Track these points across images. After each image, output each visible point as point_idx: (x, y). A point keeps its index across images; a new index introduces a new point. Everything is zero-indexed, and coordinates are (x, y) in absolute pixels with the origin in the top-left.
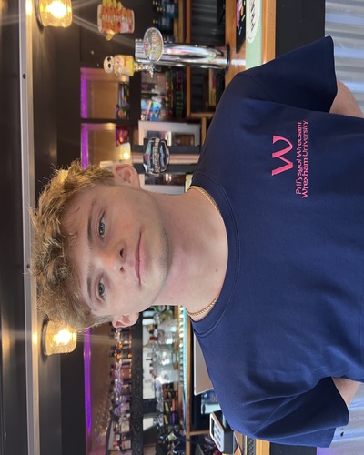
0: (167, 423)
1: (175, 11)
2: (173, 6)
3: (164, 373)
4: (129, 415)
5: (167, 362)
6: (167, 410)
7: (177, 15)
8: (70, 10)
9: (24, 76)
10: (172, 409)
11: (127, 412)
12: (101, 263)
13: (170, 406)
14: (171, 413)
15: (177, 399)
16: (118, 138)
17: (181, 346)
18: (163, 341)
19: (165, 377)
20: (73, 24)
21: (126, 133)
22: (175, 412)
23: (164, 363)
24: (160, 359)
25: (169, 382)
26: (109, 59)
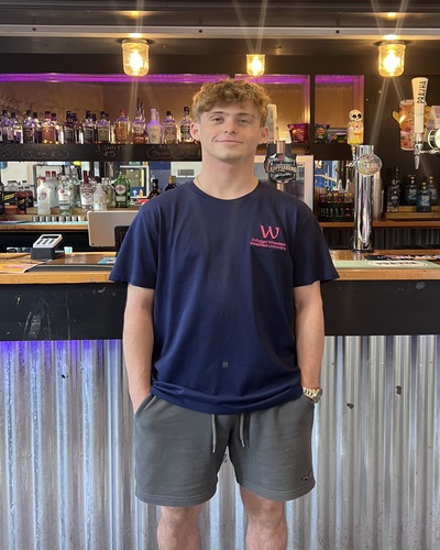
1: (423, 207)
2: (427, 205)
3: (48, 192)
5: (61, 197)
6: (6, 198)
7: (420, 209)
8: (392, 75)
9: (338, 32)
10: (7, 205)
12: (229, 120)
13: (10, 202)
14: (3, 203)
15: (18, 212)
16: (296, 126)
18: (84, 192)
20: (382, 78)
21: (301, 138)
22: (4, 210)
24: (64, 187)
26: (359, 116)
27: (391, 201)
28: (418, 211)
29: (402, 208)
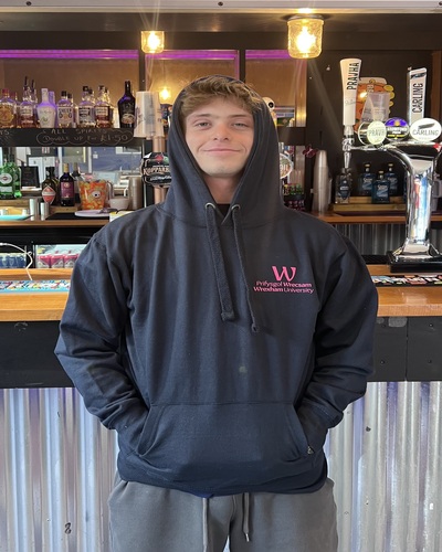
1: (380, 199)
27: (340, 191)
28: (373, 203)
29: (353, 200)
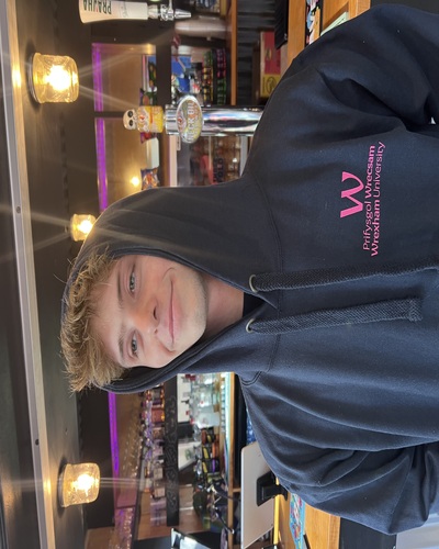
0: (206, 471)
3: (202, 416)
4: (162, 461)
5: (207, 404)
6: (206, 456)
10: (212, 456)
11: (160, 458)
13: (210, 452)
14: (211, 460)
15: (217, 443)
17: (222, 387)
18: (202, 381)
19: (204, 421)
22: (216, 458)
23: (202, 405)
24: (198, 400)
25: (208, 426)
26: (130, 115)
